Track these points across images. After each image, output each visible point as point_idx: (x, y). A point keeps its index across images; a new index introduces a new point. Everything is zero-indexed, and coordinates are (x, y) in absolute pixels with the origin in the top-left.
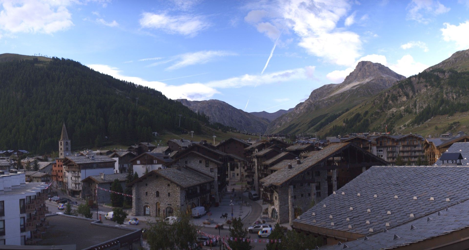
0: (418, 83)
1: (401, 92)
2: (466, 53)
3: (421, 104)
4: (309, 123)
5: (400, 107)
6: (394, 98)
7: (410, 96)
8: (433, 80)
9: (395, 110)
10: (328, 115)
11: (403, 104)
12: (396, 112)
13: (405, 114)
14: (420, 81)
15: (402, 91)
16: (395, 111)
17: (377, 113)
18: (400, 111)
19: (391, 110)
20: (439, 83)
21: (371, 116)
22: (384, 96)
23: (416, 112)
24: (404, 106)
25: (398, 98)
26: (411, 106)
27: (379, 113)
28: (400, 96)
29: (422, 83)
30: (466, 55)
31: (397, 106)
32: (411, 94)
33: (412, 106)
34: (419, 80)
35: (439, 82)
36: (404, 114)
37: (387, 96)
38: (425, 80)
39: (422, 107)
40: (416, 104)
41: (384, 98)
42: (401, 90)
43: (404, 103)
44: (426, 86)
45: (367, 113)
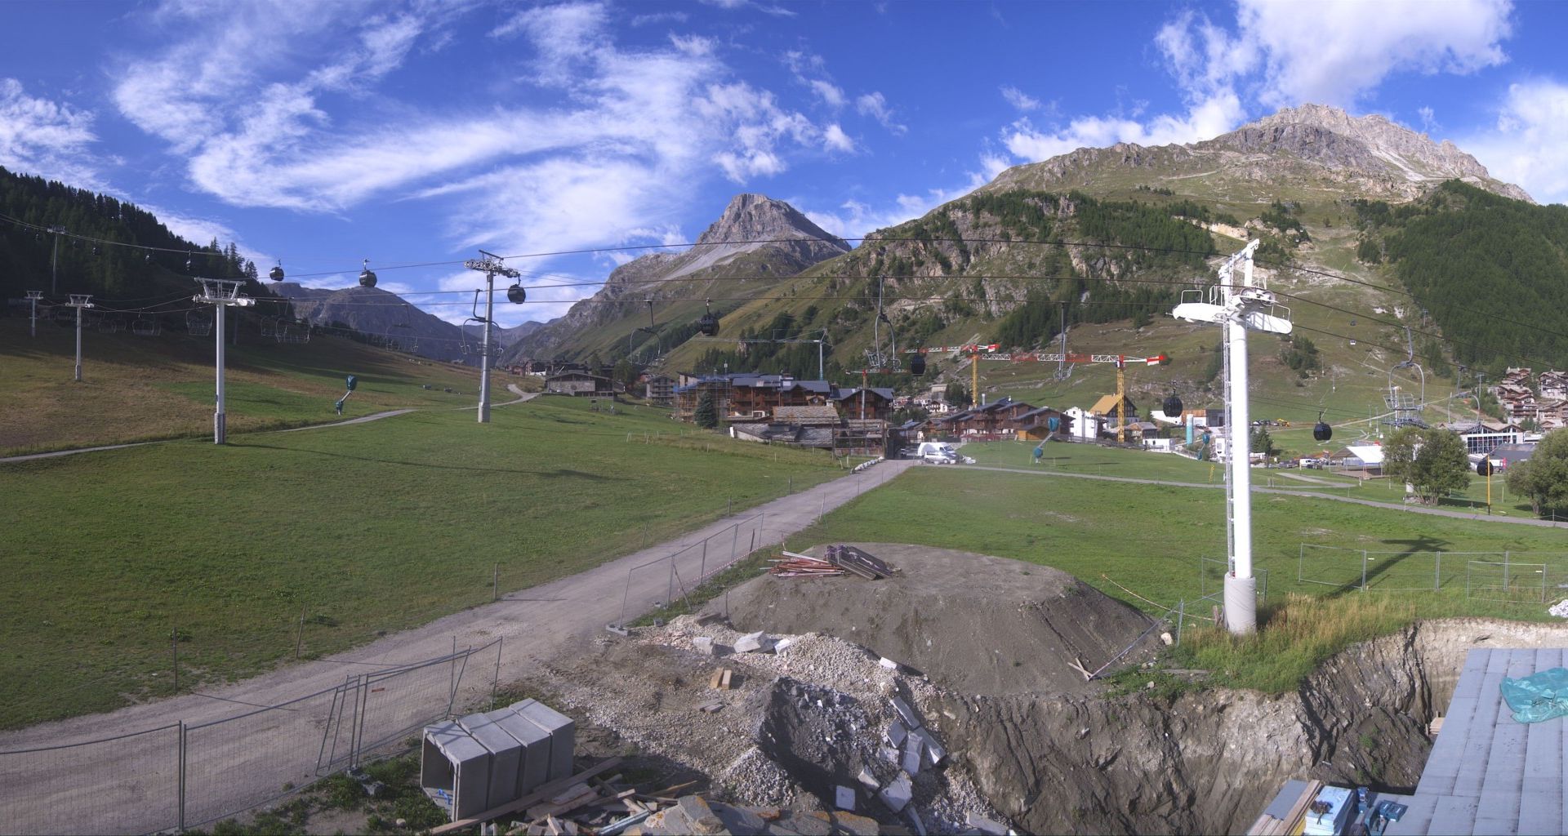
0: (976, 227)
1: (924, 252)
2: (1046, 169)
3: (1002, 289)
4: (611, 350)
5: (927, 296)
6: (903, 271)
7: (955, 267)
8: (1024, 219)
9: (910, 305)
10: (663, 328)
11: (933, 287)
12: (915, 310)
13: (950, 316)
14: (982, 221)
15: (925, 249)
16: (911, 308)
17: (850, 314)
18: (929, 308)
19: (895, 305)
20: (1046, 231)
21: (830, 323)
22: (865, 265)
23: (989, 314)
24: (942, 294)
25: (915, 269)
26: (965, 294)
27: (856, 312)
28: (920, 264)
29: (990, 226)
30: (1046, 175)
31: (911, 294)
32: (955, 259)
33: (969, 293)
34: (979, 218)
35: (1045, 227)
36: (948, 318)
37: (873, 262)
38: (998, 219)
39: (1010, 298)
40: (982, 287)
41: (864, 271)
42: (921, 245)
43: (938, 286)
44: (1006, 238)
45: (812, 312)
